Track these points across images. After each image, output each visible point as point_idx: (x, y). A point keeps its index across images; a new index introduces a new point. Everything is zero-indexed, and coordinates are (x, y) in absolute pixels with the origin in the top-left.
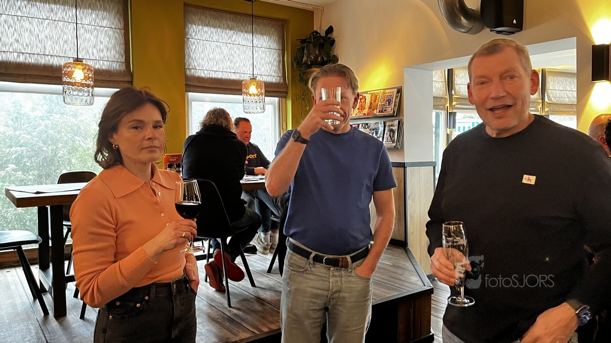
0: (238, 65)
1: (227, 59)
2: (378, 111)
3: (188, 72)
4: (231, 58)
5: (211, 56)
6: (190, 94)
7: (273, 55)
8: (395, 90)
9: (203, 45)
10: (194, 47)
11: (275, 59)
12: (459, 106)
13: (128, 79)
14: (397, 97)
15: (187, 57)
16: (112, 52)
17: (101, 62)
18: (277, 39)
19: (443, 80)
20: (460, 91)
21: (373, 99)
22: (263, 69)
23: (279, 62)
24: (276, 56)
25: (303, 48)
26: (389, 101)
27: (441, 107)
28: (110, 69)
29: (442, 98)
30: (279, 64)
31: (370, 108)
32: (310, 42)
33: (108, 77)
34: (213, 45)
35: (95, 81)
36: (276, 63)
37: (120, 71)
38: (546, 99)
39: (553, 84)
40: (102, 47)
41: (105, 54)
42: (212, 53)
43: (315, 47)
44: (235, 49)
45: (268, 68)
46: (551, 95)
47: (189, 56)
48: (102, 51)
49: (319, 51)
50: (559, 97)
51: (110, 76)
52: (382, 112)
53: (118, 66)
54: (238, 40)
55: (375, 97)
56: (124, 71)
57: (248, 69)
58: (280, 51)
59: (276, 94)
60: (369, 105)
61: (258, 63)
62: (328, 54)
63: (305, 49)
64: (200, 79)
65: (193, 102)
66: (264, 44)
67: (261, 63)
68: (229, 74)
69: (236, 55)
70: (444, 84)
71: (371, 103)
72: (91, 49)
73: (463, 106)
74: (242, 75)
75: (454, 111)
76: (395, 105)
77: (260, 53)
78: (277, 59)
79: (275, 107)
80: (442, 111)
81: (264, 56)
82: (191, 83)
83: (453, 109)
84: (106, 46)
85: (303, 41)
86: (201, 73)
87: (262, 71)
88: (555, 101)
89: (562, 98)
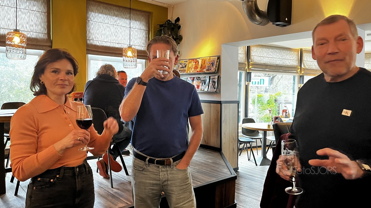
0: (120, 38)
1: (114, 34)
2: (206, 70)
3: (88, 42)
4: (116, 34)
5: (104, 32)
6: (89, 55)
7: (142, 34)
8: (216, 58)
9: (99, 25)
10: (93, 26)
11: (143, 36)
12: (253, 69)
13: (49, 44)
14: (217, 61)
15: (88, 32)
16: (39, 27)
17: (32, 33)
18: (145, 24)
19: (244, 53)
20: (254, 60)
21: (203, 62)
22: (136, 42)
23: (146, 38)
24: (144, 34)
25: (161, 30)
26: (213, 64)
27: (243, 69)
28: (37, 37)
29: (243, 63)
30: (146, 39)
31: (201, 68)
32: (166, 27)
33: (35, 43)
34: (105, 25)
35: (27, 44)
36: (144, 39)
37: (44, 39)
38: (303, 66)
39: (307, 57)
40: (32, 23)
41: (34, 28)
42: (104, 31)
43: (168, 29)
44: (119, 29)
45: (139, 41)
46: (305, 64)
47: (89, 32)
48: (33, 26)
49: (171, 32)
50: (310, 66)
51: (37, 42)
52: (208, 70)
53: (42, 36)
54: (121, 23)
55: (204, 61)
56: (47, 39)
57: (126, 41)
58: (147, 31)
59: (144, 58)
60: (200, 66)
61: (133, 38)
62: (176, 34)
63: (162, 31)
64: (96, 46)
65: (91, 61)
66: (137, 26)
67: (135, 38)
68: (115, 44)
69: (119, 33)
70: (245, 55)
71: (202, 65)
72: (25, 24)
73: (255, 69)
74: (123, 45)
75: (250, 71)
76: (216, 67)
77: (134, 32)
78: (145, 36)
79: (143, 66)
80: (243, 72)
81: (137, 34)
82: (90, 49)
83: (249, 70)
84: (35, 23)
85: (161, 26)
86: (97, 42)
87: (135, 43)
88: (307, 67)
89: (311, 66)
